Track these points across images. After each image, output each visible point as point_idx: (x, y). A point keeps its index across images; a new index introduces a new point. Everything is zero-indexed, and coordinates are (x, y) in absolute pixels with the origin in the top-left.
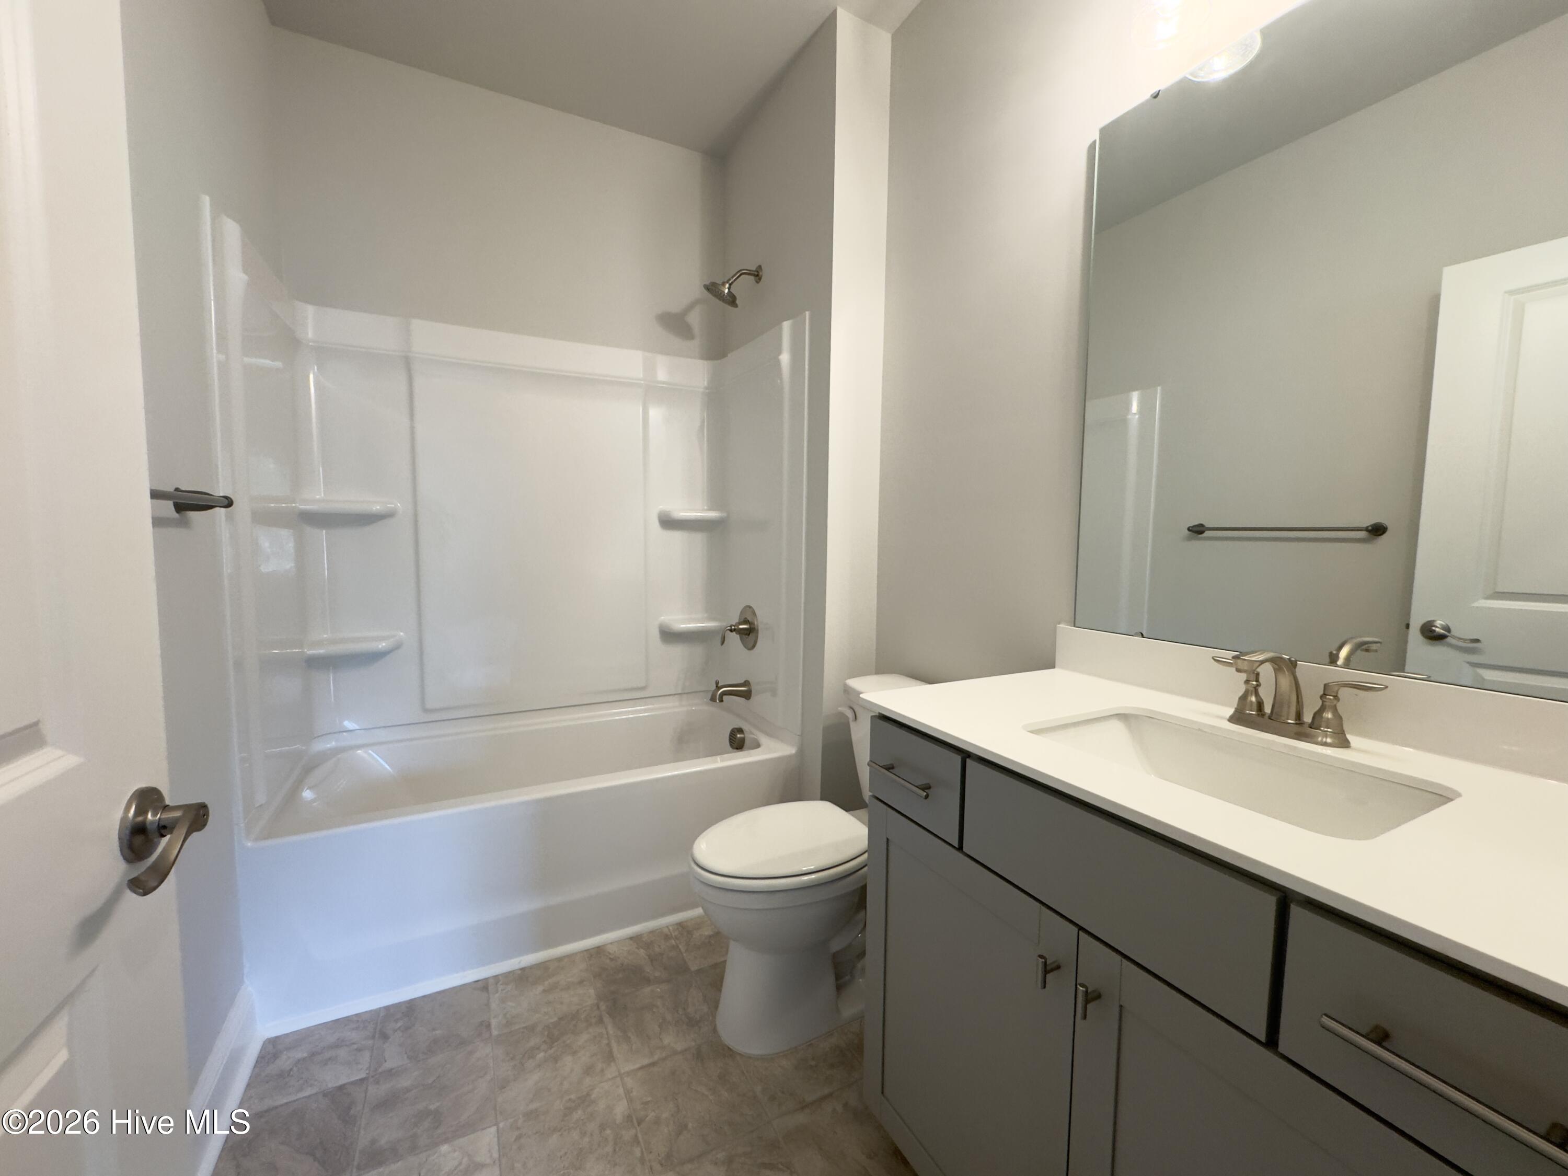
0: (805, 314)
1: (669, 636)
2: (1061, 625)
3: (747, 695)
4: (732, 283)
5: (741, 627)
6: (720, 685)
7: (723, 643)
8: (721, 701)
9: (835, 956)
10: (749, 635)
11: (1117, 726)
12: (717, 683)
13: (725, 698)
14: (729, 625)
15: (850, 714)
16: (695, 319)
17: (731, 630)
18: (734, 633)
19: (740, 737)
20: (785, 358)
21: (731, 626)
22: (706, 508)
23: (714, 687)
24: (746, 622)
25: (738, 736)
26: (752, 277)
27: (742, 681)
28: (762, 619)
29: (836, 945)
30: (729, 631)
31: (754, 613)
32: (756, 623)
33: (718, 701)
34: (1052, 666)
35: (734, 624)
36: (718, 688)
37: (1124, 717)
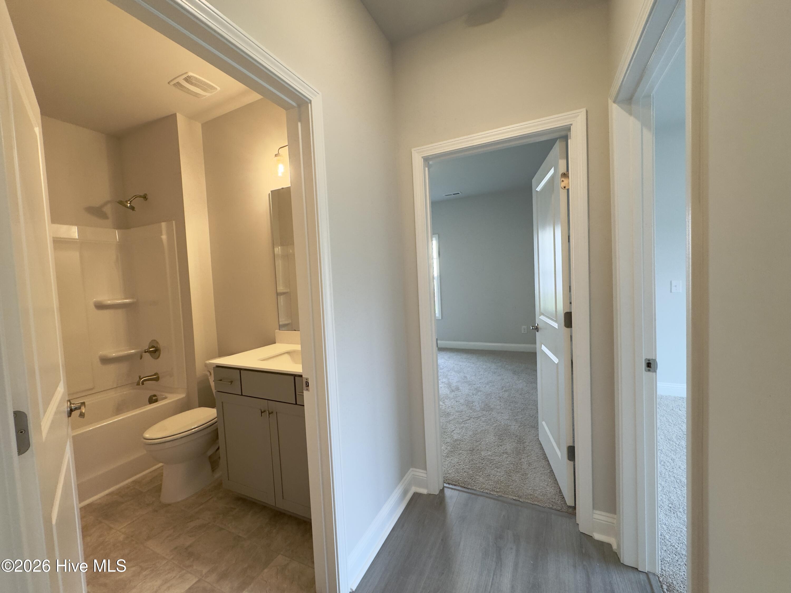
0: (173, 222)
1: (105, 361)
2: (277, 331)
3: (157, 379)
4: (132, 201)
5: (151, 350)
6: (141, 377)
7: (141, 358)
8: (143, 384)
9: (210, 457)
10: (155, 352)
11: (287, 356)
12: (140, 377)
13: (144, 382)
14: (144, 350)
15: (208, 374)
16: (108, 209)
17: (145, 352)
18: (147, 353)
19: (155, 399)
20: (164, 237)
21: (145, 350)
22: (123, 297)
23: (138, 379)
24: (153, 347)
25: (154, 398)
26: (142, 199)
27: (153, 374)
28: (162, 344)
29: (210, 453)
30: (144, 353)
31: (157, 343)
32: (159, 346)
33: (141, 385)
34: (275, 343)
35: (147, 349)
36: (140, 379)
37: (288, 353)
